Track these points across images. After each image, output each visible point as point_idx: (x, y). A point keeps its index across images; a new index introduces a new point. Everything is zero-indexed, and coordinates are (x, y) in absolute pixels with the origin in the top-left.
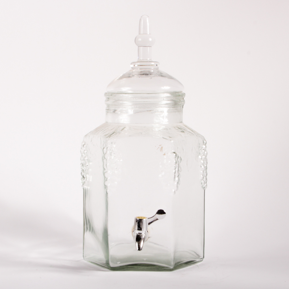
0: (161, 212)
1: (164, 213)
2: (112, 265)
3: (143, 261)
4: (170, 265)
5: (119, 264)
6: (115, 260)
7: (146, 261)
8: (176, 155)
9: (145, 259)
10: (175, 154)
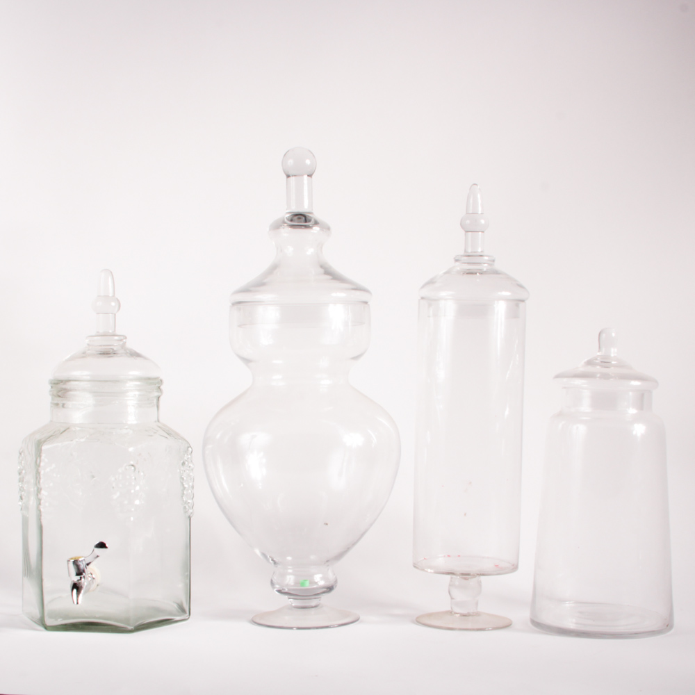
0: (102, 545)
1: (106, 547)
2: (49, 622)
3: (95, 618)
4: (129, 625)
5: (60, 622)
6: (54, 615)
7: (100, 618)
8: (135, 469)
9: (97, 616)
10: (133, 468)
